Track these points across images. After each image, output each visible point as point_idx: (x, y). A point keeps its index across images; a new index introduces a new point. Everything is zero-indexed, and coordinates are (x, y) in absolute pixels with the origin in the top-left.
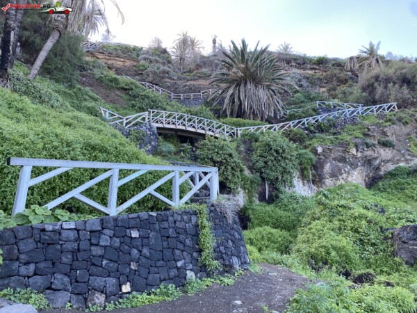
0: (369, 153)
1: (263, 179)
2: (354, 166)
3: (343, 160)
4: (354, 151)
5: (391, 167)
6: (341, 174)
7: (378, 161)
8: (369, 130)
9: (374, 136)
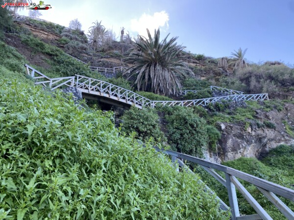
0: (260, 132)
2: (249, 142)
3: (241, 136)
4: (249, 130)
5: (274, 145)
6: (240, 149)
7: (266, 140)
8: (257, 113)
9: (261, 118)
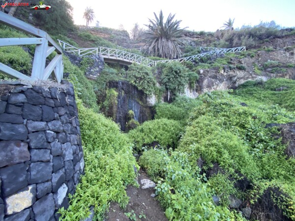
0: (231, 73)
1: (167, 89)
2: (221, 81)
3: (215, 77)
4: (222, 72)
5: (242, 82)
6: (213, 86)
7: (236, 78)
8: (231, 60)
9: (234, 63)
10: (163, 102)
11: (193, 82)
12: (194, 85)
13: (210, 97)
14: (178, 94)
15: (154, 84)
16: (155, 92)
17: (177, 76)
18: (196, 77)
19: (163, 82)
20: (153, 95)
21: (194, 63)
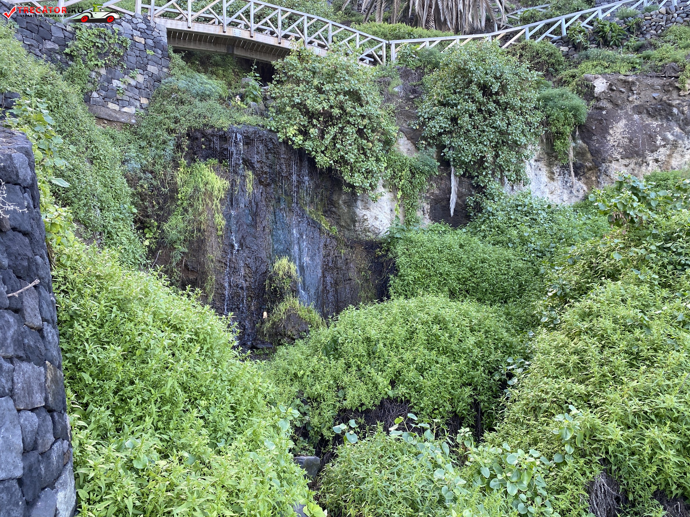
1: (445, 163)
6: (654, 149)
10: (427, 222)
11: (560, 135)
12: (565, 145)
13: (643, 199)
14: (494, 186)
15: (387, 143)
16: (393, 177)
17: (492, 106)
18: (575, 110)
19: (426, 132)
20: (380, 189)
21: (565, 49)
